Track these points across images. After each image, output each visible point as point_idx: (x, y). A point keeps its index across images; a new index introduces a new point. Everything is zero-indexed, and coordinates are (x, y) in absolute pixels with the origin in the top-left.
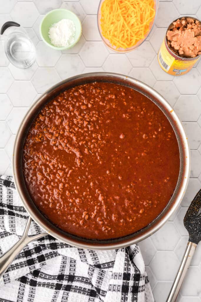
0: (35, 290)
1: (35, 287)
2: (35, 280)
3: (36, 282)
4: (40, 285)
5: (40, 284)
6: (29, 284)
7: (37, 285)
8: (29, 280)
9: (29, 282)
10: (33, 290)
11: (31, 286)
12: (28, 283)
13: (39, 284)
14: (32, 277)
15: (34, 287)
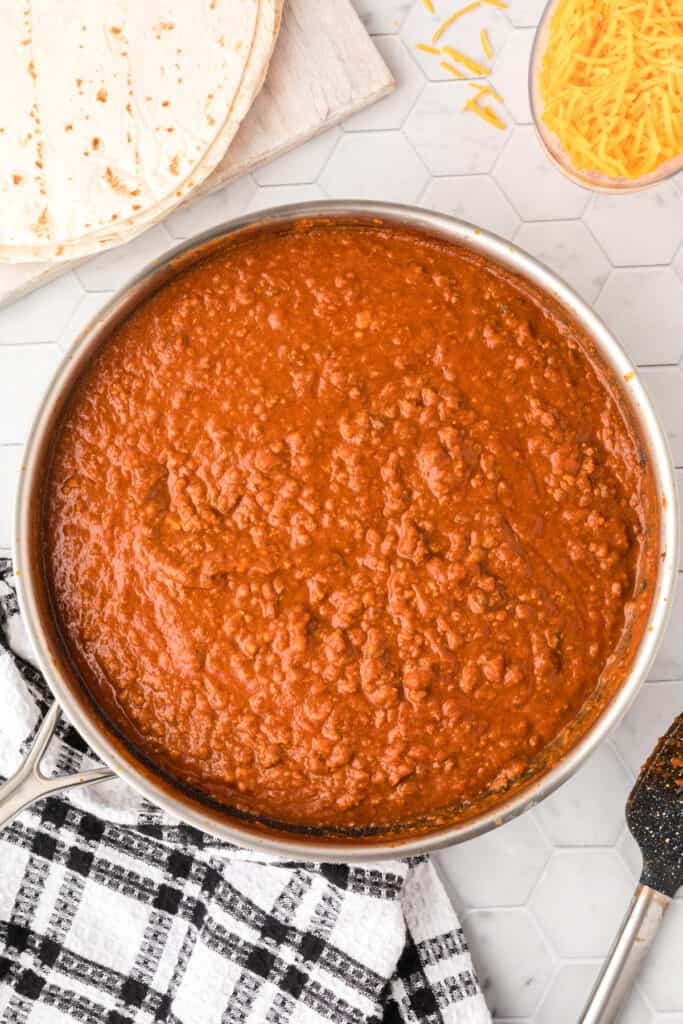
0: (27, 1010)
1: (30, 1001)
2: (40, 973)
3: (43, 982)
4: (50, 998)
5: (53, 995)
6: (13, 983)
7: (42, 997)
8: (21, 970)
9: (18, 977)
10: (21, 1012)
11: (16, 994)
12: (10, 980)
13: (49, 993)
14: (35, 964)
15: (27, 1000)
